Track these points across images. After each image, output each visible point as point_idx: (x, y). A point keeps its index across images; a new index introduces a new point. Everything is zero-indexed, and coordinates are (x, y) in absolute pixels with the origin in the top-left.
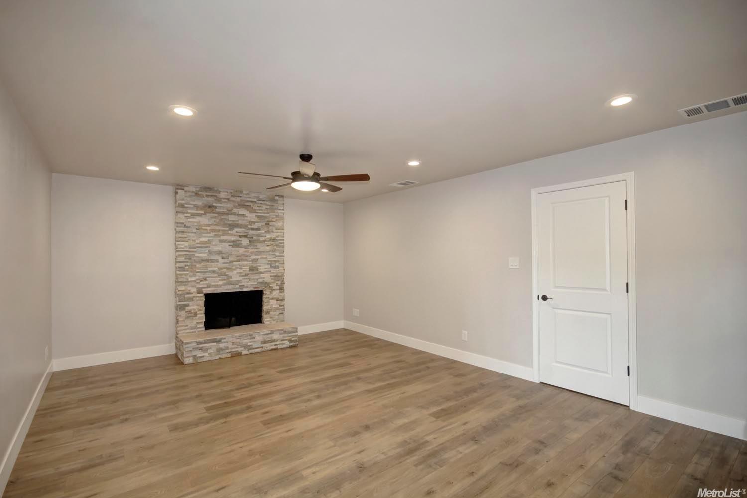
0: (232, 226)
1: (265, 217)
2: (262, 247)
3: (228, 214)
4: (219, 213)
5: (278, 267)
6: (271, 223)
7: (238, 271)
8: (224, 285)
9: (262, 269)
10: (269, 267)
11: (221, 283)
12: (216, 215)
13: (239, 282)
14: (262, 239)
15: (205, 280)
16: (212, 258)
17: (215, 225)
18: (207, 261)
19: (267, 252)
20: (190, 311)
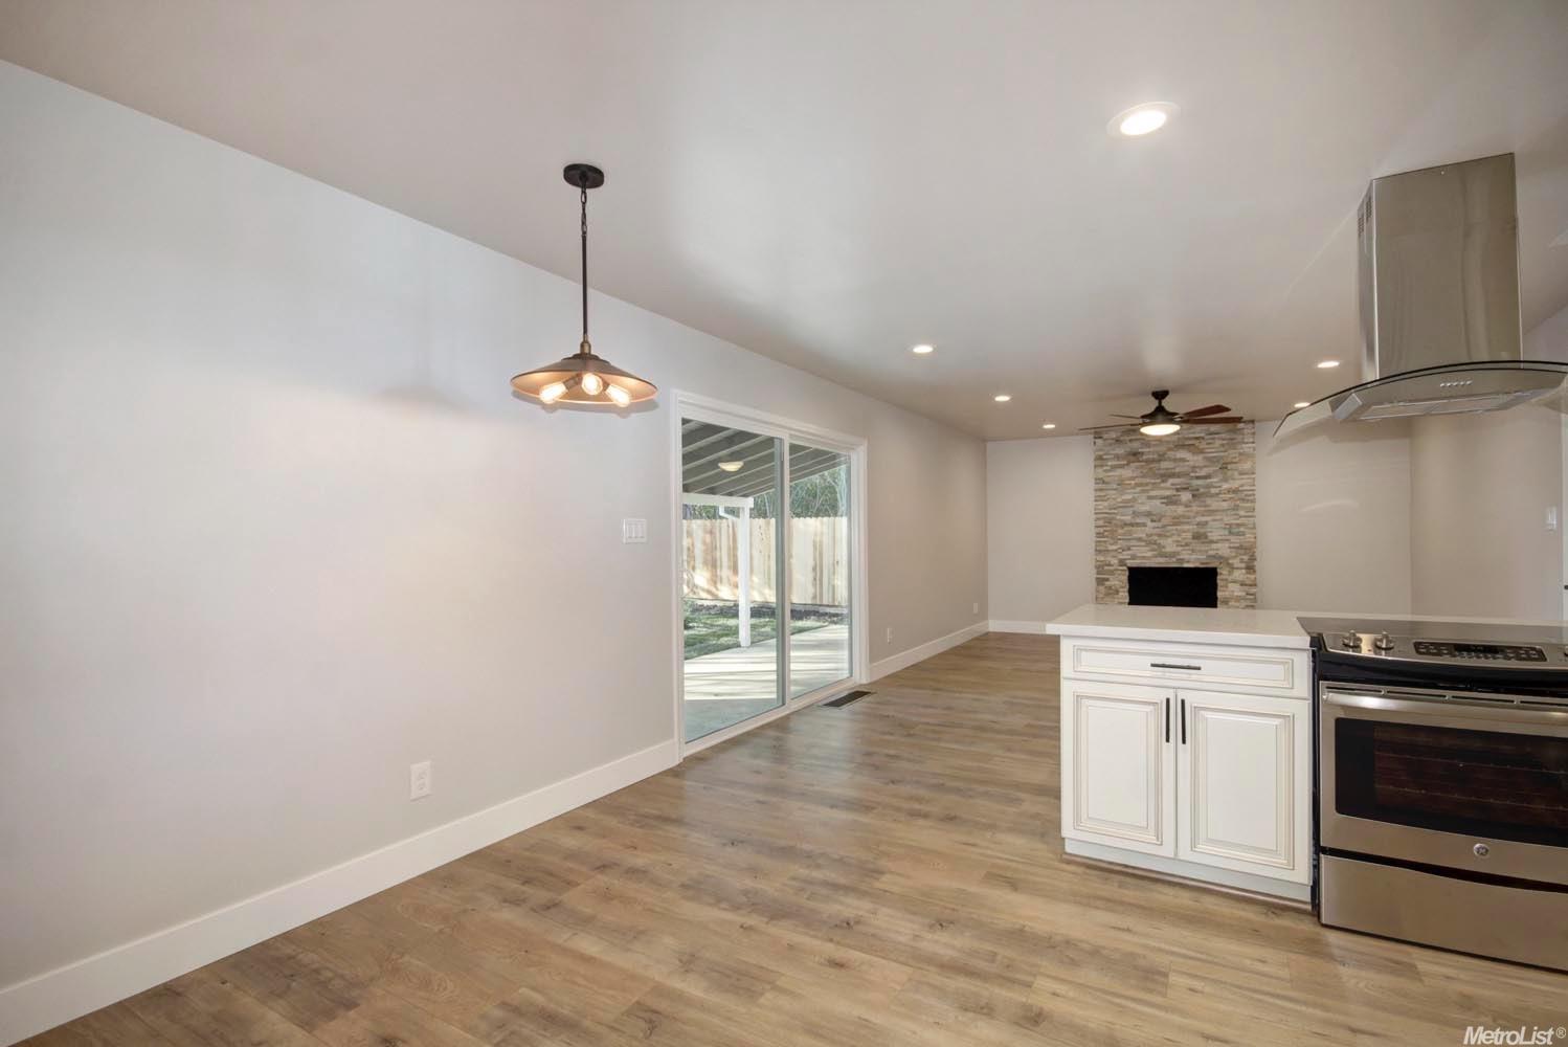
0: (1165, 477)
1: (1222, 457)
2: (1214, 504)
3: (1160, 461)
4: (1148, 461)
5: (1244, 534)
6: (1229, 467)
7: (1175, 538)
8: (1156, 556)
9: (1213, 536)
10: (1227, 532)
11: (1149, 554)
12: (1143, 464)
13: (1178, 553)
14: (1213, 491)
15: (1129, 549)
16: (1138, 521)
17: (1142, 477)
18: (1132, 525)
19: (1223, 511)
20: (1110, 588)
